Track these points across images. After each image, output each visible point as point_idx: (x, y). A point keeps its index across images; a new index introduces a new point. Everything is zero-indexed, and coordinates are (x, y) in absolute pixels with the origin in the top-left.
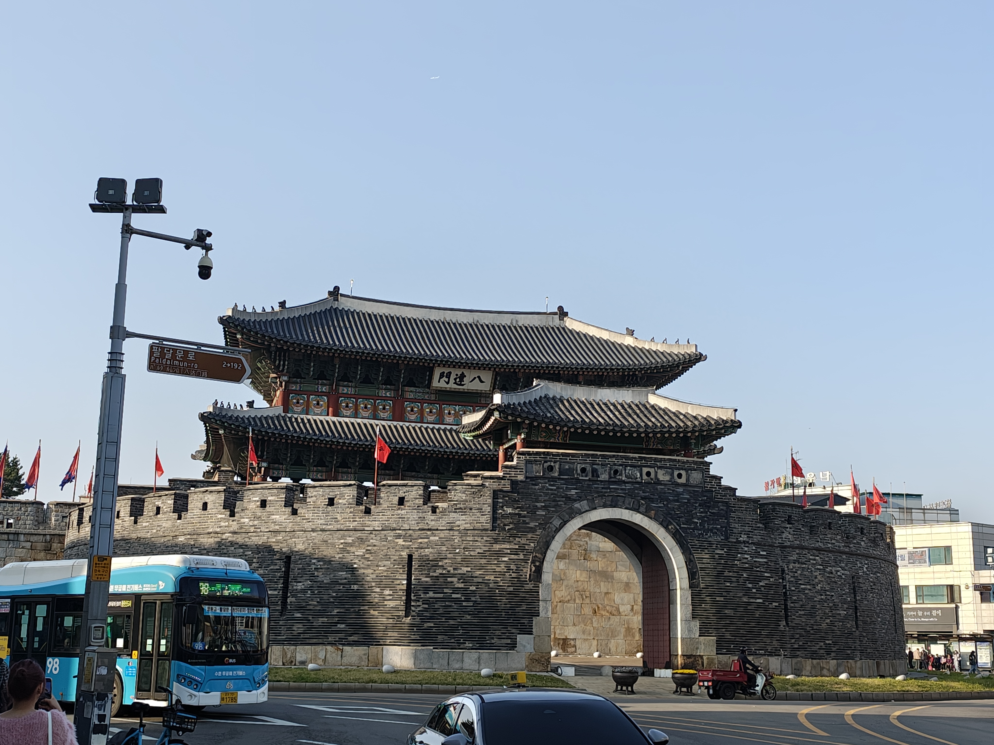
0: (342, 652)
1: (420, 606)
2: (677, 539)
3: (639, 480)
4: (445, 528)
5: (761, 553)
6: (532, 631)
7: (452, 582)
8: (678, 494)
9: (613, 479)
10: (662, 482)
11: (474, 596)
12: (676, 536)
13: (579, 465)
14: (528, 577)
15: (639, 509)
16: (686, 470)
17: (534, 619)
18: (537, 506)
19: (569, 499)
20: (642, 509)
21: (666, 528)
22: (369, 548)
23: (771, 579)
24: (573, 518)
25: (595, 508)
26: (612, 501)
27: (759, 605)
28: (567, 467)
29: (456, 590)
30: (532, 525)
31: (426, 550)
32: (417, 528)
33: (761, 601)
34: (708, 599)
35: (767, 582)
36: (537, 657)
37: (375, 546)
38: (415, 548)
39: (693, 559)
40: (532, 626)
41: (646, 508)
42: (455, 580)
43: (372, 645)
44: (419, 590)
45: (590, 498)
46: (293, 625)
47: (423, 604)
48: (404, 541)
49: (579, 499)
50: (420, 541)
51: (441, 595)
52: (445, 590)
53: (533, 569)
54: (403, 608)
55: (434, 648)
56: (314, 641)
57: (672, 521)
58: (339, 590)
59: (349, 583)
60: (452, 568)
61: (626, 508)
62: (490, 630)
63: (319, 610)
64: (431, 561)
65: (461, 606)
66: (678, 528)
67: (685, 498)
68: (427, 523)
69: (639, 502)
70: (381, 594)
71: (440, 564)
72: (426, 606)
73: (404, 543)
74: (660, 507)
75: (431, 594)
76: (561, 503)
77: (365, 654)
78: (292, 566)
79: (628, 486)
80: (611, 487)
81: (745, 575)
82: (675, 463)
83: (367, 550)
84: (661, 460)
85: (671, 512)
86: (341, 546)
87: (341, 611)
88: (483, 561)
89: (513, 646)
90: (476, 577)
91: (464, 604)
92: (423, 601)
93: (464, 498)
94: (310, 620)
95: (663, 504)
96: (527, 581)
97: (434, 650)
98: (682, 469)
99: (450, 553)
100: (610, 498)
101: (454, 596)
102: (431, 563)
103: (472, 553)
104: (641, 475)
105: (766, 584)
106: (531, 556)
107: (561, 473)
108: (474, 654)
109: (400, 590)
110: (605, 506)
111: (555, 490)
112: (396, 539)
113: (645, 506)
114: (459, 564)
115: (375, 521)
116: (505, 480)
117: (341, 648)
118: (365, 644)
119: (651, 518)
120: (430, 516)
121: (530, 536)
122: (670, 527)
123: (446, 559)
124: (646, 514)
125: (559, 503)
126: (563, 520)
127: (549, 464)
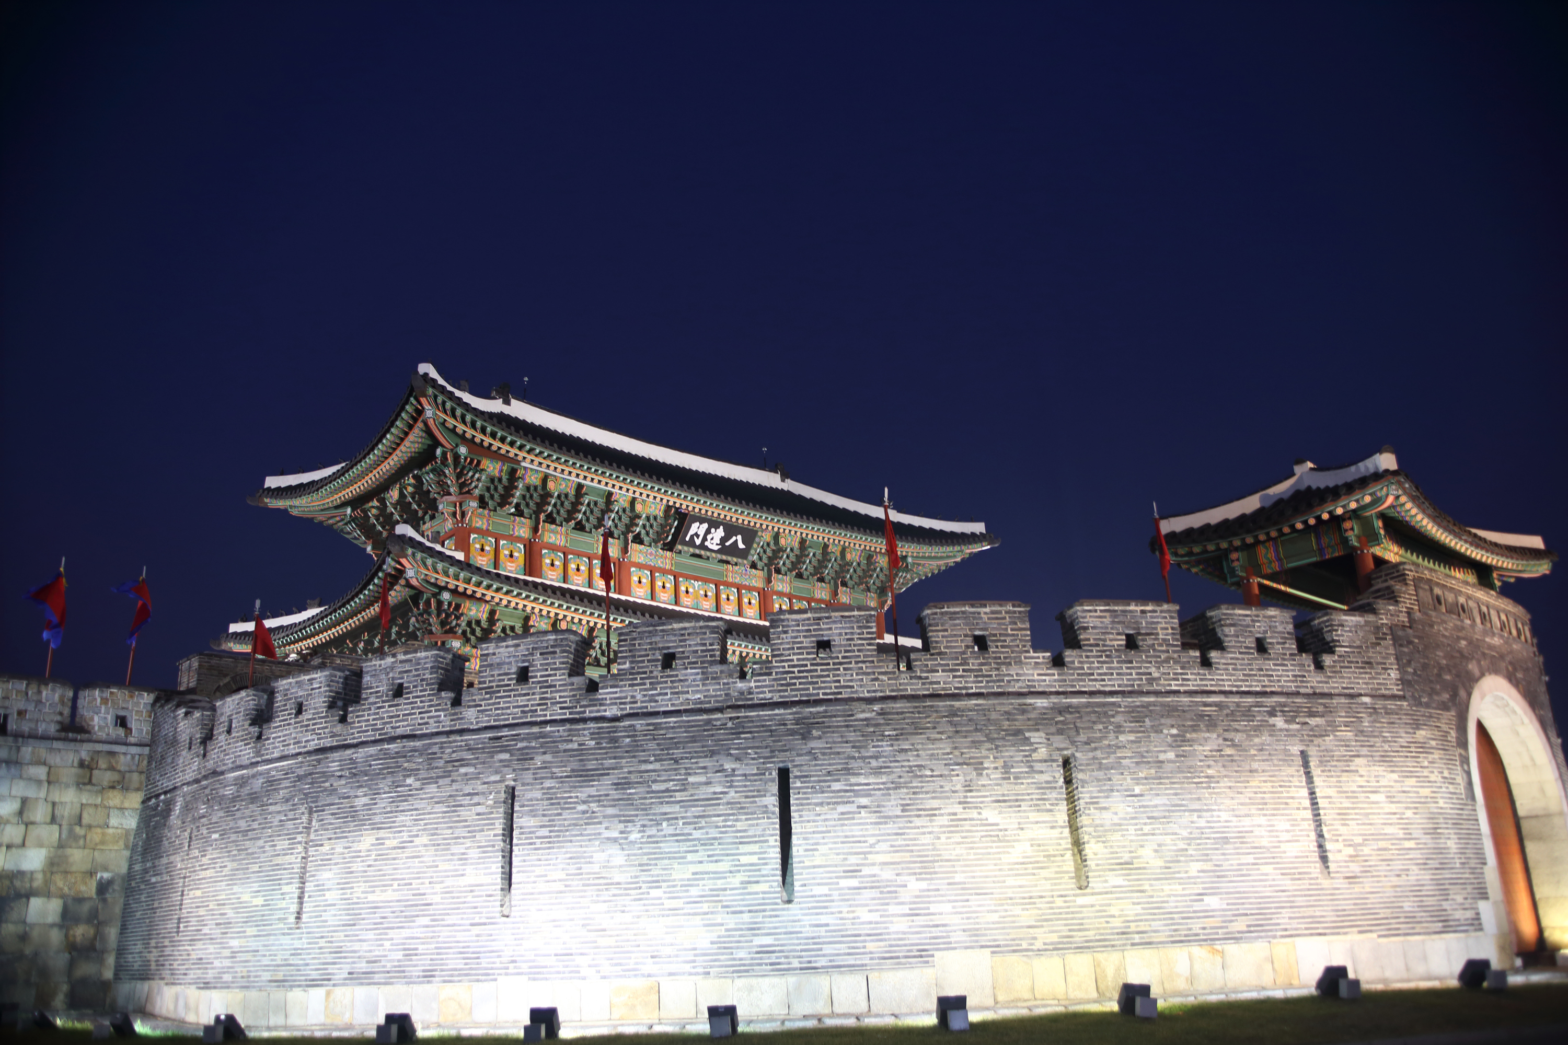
0: (1222, 955)
1: (1339, 851)
6: (1487, 894)
7: (1378, 803)
11: (1415, 829)
14: (1463, 791)
17: (1484, 869)
19: (1462, 655)
22: (1229, 735)
25: (1484, 674)
26: (1492, 664)
28: (1451, 600)
29: (1388, 819)
31: (1327, 739)
37: (1235, 730)
38: (1307, 736)
40: (1485, 883)
43: (1275, 937)
44: (1333, 819)
45: (1477, 656)
46: (1110, 905)
47: (1345, 846)
49: (1470, 657)
51: (1369, 829)
53: (1464, 776)
54: (1315, 857)
58: (1192, 822)
60: (1371, 775)
61: (1504, 678)
64: (1337, 761)
65: (1401, 850)
70: (1272, 831)
71: (1353, 767)
73: (1286, 726)
75: (1353, 827)
76: (1458, 661)
77: (1266, 959)
86: (1175, 731)
87: (1205, 868)
89: (1478, 922)
90: (1409, 792)
91: (1405, 845)
93: (1357, 641)
94: (1145, 891)
97: (1379, 940)
99: (1362, 746)
100: (1490, 659)
101: (1387, 829)
102: (1338, 764)
103: (1393, 745)
106: (1457, 754)
107: (1447, 609)
108: (1439, 943)
109: (1302, 820)
110: (1489, 671)
111: (1449, 638)
112: (1270, 717)
116: (1403, 612)
117: (1219, 948)
118: (1261, 938)
119: (1522, 696)
121: (1445, 716)
124: (1517, 689)
126: (1466, 691)
127: (1437, 591)
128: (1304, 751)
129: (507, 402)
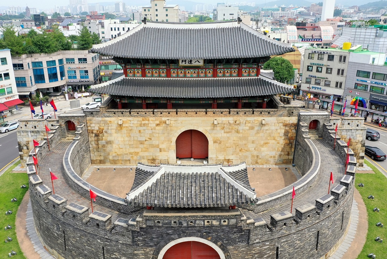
3: (203, 225)
4: (115, 241)
5: (266, 244)
8: (223, 230)
9: (190, 226)
10: (215, 225)
12: (221, 247)
13: (173, 221)
15: (203, 237)
18: (153, 237)
19: (168, 234)
21: (216, 244)
22: (88, 240)
23: (270, 253)
24: (170, 242)
25: (181, 237)
26: (189, 234)
28: (167, 222)
30: (151, 244)
31: (109, 247)
32: (105, 237)
35: (268, 255)
37: (90, 239)
38: (104, 245)
39: (229, 255)
48: (100, 241)
50: (106, 243)
58: (80, 251)
61: (197, 237)
64: (111, 251)
66: (222, 243)
67: (227, 231)
68: (108, 237)
69: (203, 234)
74: (213, 235)
78: (65, 235)
79: (198, 228)
80: (189, 229)
81: (256, 256)
82: (222, 217)
84: (215, 216)
85: (219, 237)
93: (121, 231)
95: (216, 234)
98: (226, 219)
99: (118, 250)
106: (152, 256)
107: (164, 224)
110: (186, 236)
111: (161, 231)
112: (97, 240)
113: (206, 236)
116: (138, 226)
119: (209, 240)
120: (109, 234)
121: (150, 248)
122: (218, 243)
124: (206, 239)
125: (164, 236)
126: (165, 243)
127: (158, 221)
128: (103, 248)
129: (145, 23)
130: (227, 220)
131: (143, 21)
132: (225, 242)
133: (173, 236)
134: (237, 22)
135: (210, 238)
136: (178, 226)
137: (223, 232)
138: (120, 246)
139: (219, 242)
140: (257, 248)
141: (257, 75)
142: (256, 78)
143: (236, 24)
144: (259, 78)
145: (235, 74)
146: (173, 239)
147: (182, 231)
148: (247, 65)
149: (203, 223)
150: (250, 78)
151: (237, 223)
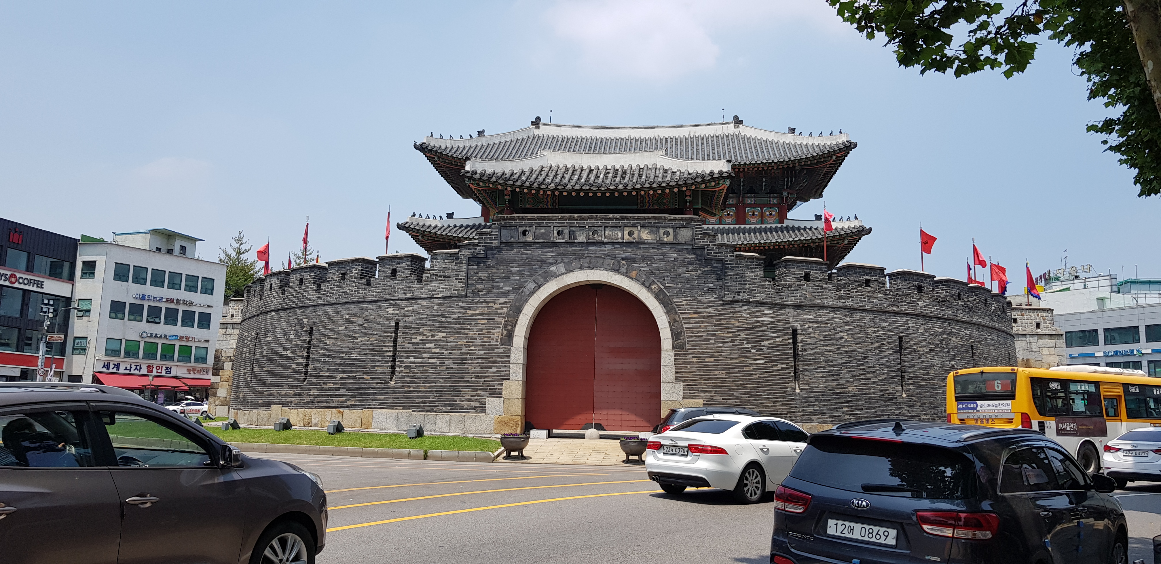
0: (342, 415)
1: (402, 371)
2: (660, 300)
3: (620, 240)
4: (426, 296)
5: (766, 312)
6: (501, 394)
7: (429, 348)
8: (664, 253)
9: (591, 241)
10: (646, 241)
11: (448, 360)
12: (660, 296)
13: (555, 228)
14: (499, 340)
15: (619, 270)
16: (675, 228)
17: (504, 382)
18: (511, 271)
19: (544, 262)
20: (623, 270)
21: (649, 288)
22: (367, 318)
23: (777, 339)
24: (548, 281)
25: (572, 271)
26: (590, 263)
27: (759, 368)
28: (543, 231)
29: (432, 356)
30: (506, 289)
31: (411, 317)
32: (404, 297)
33: (762, 362)
34: (694, 360)
35: (771, 342)
36: (506, 420)
37: (371, 315)
38: (401, 316)
39: (677, 318)
40: (502, 389)
41: (627, 269)
42: (432, 345)
43: (365, 408)
44: (402, 356)
45: (567, 260)
46: (311, 390)
47: (405, 369)
48: (393, 310)
49: (555, 263)
50: (406, 309)
51: (420, 360)
52: (424, 356)
53: (505, 332)
54: (389, 373)
55: (412, 411)
56: (324, 404)
57: (655, 280)
58: (343, 357)
59: (350, 351)
60: (430, 334)
61: (606, 270)
62: (460, 394)
63: (328, 376)
64: (413, 328)
65: (436, 371)
66: (662, 287)
67: (672, 257)
68: (413, 293)
69: (619, 263)
70: (373, 361)
71: (421, 330)
72: (408, 371)
73: (393, 312)
74: (642, 267)
75: (412, 359)
76: (537, 267)
77: (359, 417)
78: (313, 337)
79: (608, 247)
80: (589, 248)
81: (742, 335)
82: (661, 221)
83: (365, 320)
84: (645, 219)
85: (655, 271)
86: (347, 317)
88: (457, 327)
89: (482, 408)
90: (450, 342)
91: (439, 368)
92: (405, 366)
93: (444, 266)
94: (321, 386)
95: (647, 263)
96: (498, 345)
97: (413, 413)
98: (669, 227)
99: (429, 320)
100: (588, 260)
101: (431, 361)
102: (413, 329)
103: (448, 319)
104: (623, 235)
105: (770, 344)
106: (503, 321)
107: (535, 237)
108: (446, 416)
109: (387, 356)
110: (581, 268)
111: (530, 254)
112: (388, 308)
113: (626, 267)
114: (437, 330)
115: (373, 292)
116: (481, 246)
117: (342, 410)
118: (359, 408)
119: (632, 279)
120: (415, 286)
121: (502, 301)
122: (653, 287)
123: (426, 325)
124: (627, 275)
125: (534, 267)
126: (537, 284)
127: (524, 228)
128: (397, 324)
129: (538, 128)
130: (671, 231)
131: (532, 123)
132: (667, 285)
133: (553, 268)
134: (732, 125)
135: (634, 272)
136: (566, 243)
137: (663, 260)
138: (435, 308)
139: (655, 283)
140: (744, 315)
141: (781, 221)
142: (779, 226)
143: (730, 129)
144: (784, 225)
145: (731, 219)
146: (555, 276)
147: (574, 255)
148: (755, 198)
149: (620, 235)
150: (763, 226)
151: (694, 238)
